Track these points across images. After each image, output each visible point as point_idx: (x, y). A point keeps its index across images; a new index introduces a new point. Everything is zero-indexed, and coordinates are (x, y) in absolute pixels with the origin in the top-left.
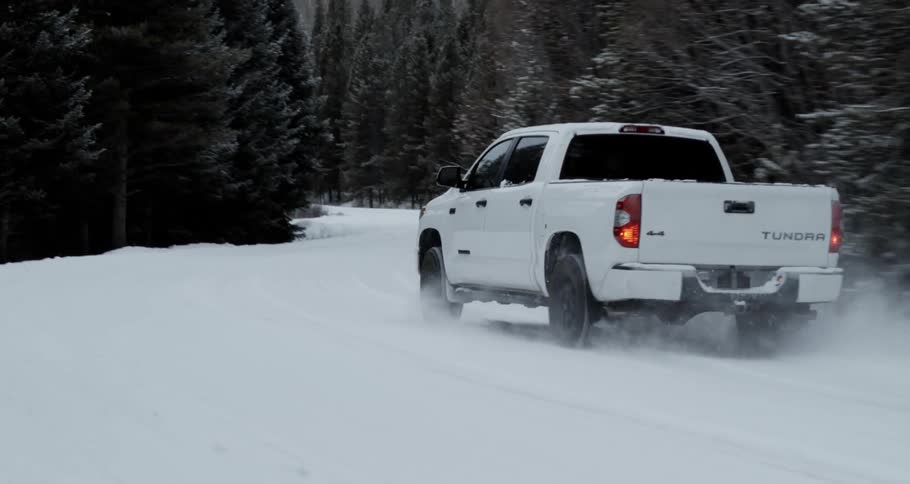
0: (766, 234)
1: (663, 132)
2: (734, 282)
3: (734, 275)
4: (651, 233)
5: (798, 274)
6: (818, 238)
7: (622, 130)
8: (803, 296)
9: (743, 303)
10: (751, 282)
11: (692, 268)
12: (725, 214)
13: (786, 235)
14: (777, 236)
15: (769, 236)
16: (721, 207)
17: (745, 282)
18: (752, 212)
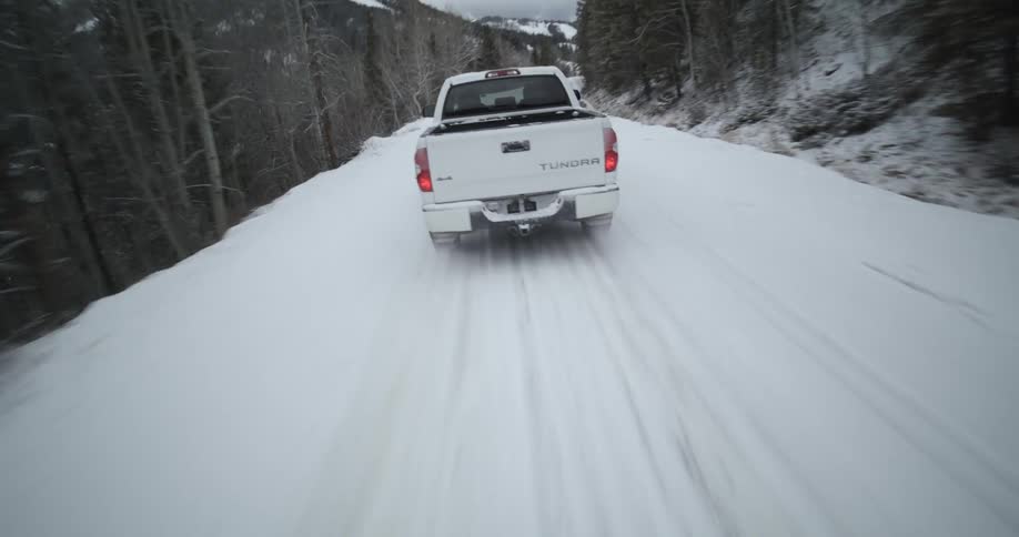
0: (543, 165)
1: (519, 73)
2: (522, 208)
3: (521, 202)
4: (440, 179)
5: (574, 197)
6: (593, 162)
7: (487, 76)
8: (581, 213)
9: (526, 226)
10: (538, 205)
11: (480, 203)
12: (502, 154)
13: (562, 164)
14: (554, 166)
15: (547, 167)
16: (499, 149)
17: (531, 206)
18: (528, 149)
